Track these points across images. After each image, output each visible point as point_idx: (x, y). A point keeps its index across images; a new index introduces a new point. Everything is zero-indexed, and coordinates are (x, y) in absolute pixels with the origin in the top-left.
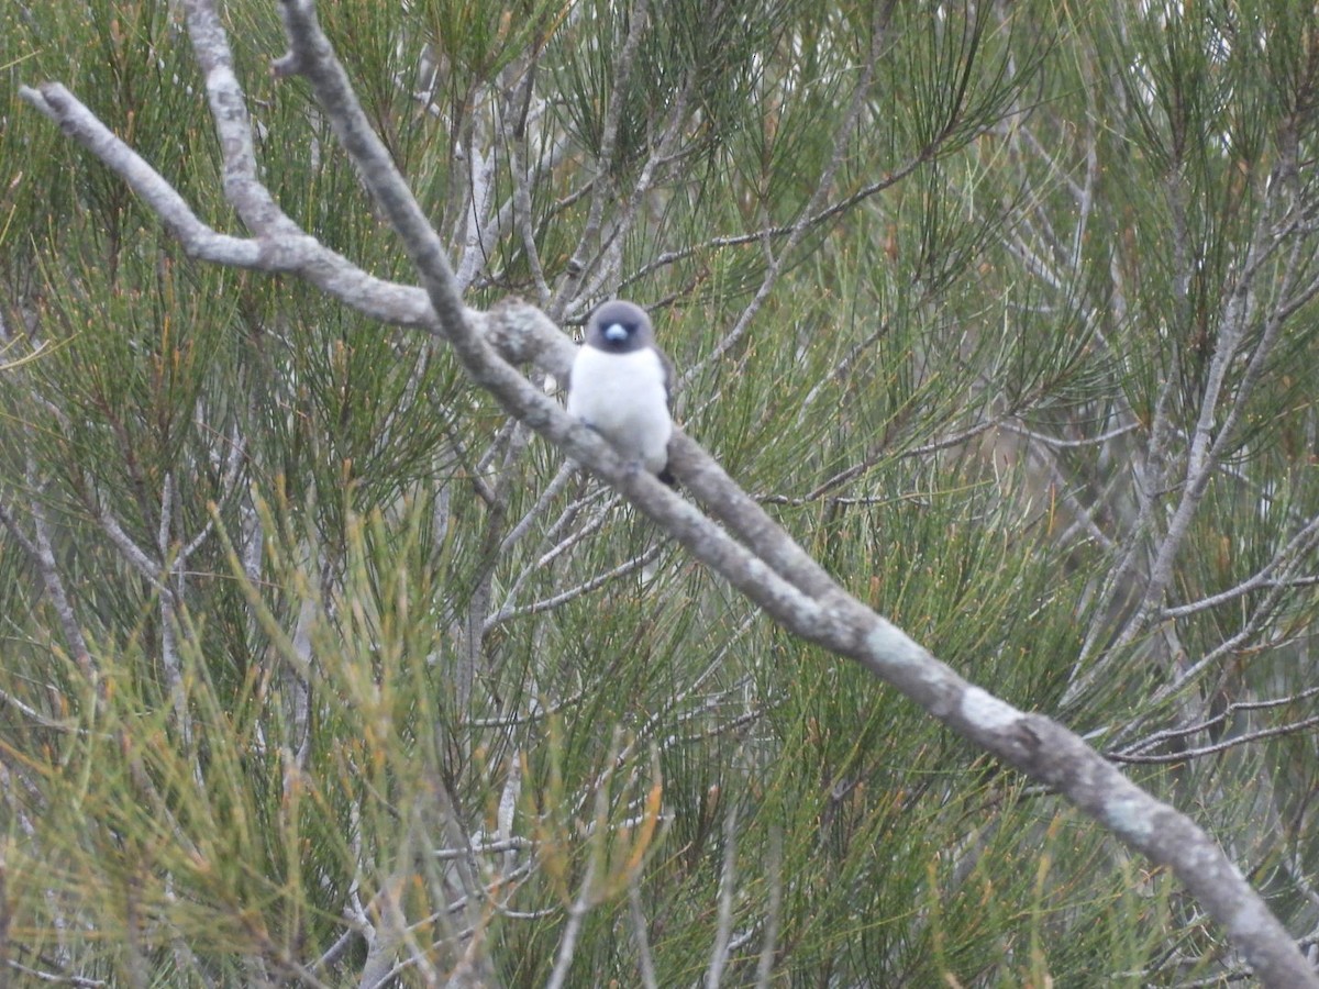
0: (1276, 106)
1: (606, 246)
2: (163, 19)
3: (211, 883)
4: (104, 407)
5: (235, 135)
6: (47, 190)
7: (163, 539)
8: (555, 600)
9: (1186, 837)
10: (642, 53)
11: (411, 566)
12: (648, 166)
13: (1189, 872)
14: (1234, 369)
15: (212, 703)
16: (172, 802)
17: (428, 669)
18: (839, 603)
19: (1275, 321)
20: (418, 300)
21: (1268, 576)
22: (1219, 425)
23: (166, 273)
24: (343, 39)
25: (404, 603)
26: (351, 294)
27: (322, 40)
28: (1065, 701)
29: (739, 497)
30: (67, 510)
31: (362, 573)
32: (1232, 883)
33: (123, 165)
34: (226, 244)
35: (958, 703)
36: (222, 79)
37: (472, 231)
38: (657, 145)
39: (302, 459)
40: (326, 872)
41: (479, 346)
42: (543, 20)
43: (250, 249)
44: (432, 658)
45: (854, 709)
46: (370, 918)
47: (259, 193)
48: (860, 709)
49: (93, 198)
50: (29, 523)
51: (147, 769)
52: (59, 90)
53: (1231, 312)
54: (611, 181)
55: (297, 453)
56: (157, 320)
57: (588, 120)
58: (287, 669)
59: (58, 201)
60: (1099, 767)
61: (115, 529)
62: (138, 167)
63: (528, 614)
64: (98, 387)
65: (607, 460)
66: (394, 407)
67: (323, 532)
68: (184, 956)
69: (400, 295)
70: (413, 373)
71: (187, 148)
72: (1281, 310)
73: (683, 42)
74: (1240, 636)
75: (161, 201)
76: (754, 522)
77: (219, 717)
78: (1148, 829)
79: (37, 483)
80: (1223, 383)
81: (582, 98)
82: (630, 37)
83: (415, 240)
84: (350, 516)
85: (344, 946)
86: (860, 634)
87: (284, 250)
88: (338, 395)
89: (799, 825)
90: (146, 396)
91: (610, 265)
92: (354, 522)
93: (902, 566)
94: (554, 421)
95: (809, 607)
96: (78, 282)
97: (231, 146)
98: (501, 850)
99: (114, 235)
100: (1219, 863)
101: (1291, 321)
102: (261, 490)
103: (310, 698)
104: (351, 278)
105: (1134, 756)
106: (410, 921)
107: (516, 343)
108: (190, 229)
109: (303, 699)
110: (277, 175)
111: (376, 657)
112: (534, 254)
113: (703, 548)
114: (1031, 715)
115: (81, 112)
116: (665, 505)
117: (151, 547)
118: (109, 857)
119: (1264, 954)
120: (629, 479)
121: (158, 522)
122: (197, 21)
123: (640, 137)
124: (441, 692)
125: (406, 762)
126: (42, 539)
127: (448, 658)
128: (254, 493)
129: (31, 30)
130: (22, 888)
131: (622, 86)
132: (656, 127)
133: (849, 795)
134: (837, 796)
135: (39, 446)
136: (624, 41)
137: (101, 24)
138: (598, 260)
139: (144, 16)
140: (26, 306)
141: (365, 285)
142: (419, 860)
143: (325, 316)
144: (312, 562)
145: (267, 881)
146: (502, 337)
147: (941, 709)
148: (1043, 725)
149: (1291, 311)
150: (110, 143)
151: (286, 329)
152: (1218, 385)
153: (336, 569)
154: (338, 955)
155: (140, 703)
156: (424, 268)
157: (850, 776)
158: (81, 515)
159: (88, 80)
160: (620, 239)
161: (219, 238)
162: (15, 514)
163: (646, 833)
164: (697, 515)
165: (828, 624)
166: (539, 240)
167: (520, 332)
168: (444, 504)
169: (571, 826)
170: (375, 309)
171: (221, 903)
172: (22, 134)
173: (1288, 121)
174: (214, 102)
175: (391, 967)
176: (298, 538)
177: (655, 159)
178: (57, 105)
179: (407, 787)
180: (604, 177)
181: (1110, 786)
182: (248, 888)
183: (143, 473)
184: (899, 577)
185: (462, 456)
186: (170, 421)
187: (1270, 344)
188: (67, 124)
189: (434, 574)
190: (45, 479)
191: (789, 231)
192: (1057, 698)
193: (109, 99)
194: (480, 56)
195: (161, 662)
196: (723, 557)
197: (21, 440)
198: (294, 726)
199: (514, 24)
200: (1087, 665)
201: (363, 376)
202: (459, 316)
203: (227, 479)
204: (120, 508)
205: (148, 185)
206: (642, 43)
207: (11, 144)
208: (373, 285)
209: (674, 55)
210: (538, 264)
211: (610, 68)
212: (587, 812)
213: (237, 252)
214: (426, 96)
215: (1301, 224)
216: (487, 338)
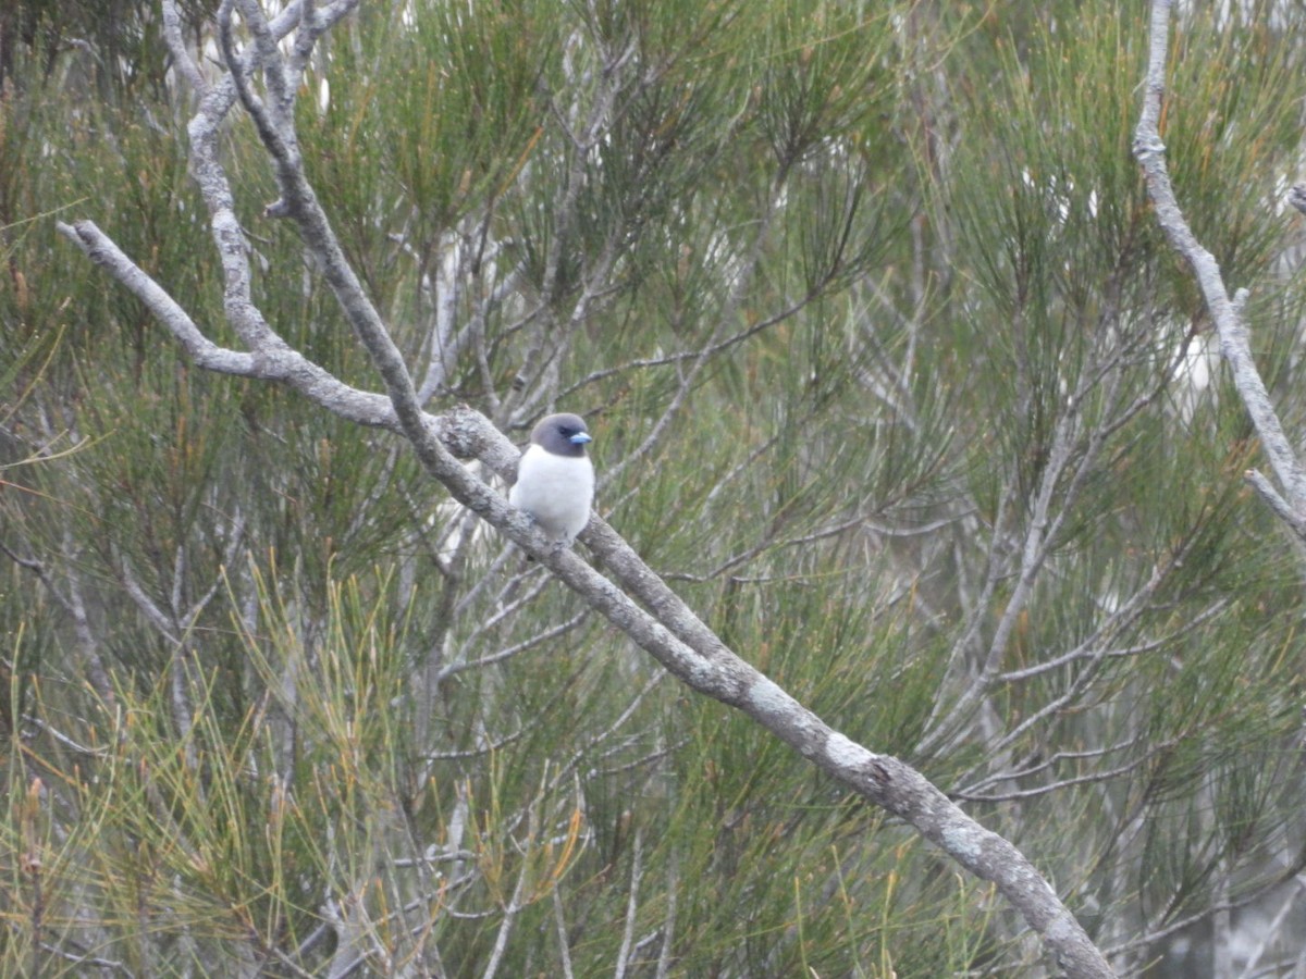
0: (1103, 261)
1: (546, 365)
2: (183, 170)
3: (208, 881)
4: (129, 490)
5: (234, 266)
6: (85, 308)
7: (175, 600)
8: (500, 654)
9: (1009, 858)
10: (578, 206)
11: (379, 626)
12: (582, 300)
13: (1010, 887)
14: (1064, 478)
15: (215, 735)
16: (178, 815)
17: (391, 710)
18: (727, 661)
19: (1099, 439)
20: (384, 405)
21: (1089, 648)
22: (1049, 524)
23: (181, 379)
24: (331, 190)
25: (373, 655)
26: (328, 399)
27: (308, 189)
28: (919, 748)
29: (645, 572)
30: (97, 574)
31: (339, 629)
32: (1045, 897)
33: (141, 289)
34: (225, 356)
35: (823, 745)
36: (224, 220)
37: (436, 350)
38: (589, 282)
39: (292, 535)
40: (306, 878)
41: (432, 443)
42: (497, 178)
43: (246, 360)
44: (395, 701)
45: (744, 753)
46: (340, 914)
47: (254, 314)
48: (749, 754)
49: (123, 316)
50: (65, 585)
51: (160, 788)
52: (90, 226)
53: (1062, 430)
54: (551, 311)
55: (287, 532)
56: (173, 418)
57: (533, 261)
58: (276, 709)
59: (94, 318)
60: (938, 800)
61: (136, 590)
62: (154, 291)
63: (475, 667)
64: (124, 474)
65: (537, 538)
66: (369, 495)
67: (307, 596)
68: (187, 943)
69: (369, 400)
70: (384, 467)
71: (201, 279)
72: (1103, 430)
73: (613, 199)
74: (1064, 699)
75: (172, 319)
76: (658, 593)
77: (219, 745)
78: (978, 851)
79: (72, 551)
80: (1055, 488)
81: (529, 242)
82: (569, 194)
83: (382, 356)
84: (331, 583)
85: (319, 938)
86: (743, 686)
87: (273, 362)
88: (323, 485)
89: (696, 848)
90: (163, 482)
91: (549, 381)
92: (333, 589)
93: (787, 634)
94: (494, 506)
95: (701, 664)
96: (109, 386)
97: (231, 275)
98: (449, 861)
99: (139, 348)
100: (1035, 880)
101: (1112, 439)
102: (257, 560)
103: (294, 733)
104: (327, 385)
105: (974, 795)
106: (372, 917)
107: (463, 441)
108: (197, 343)
109: (289, 731)
110: (275, 301)
111: (349, 700)
112: (485, 370)
113: (614, 614)
114: (883, 756)
115: (108, 245)
116: (585, 577)
117: (165, 605)
118: (126, 857)
119: (1070, 956)
120: (555, 555)
121: (171, 584)
122: (205, 172)
123: (575, 275)
124: (401, 732)
125: (371, 786)
126: (75, 597)
127: (409, 703)
128: (251, 561)
129: (75, 177)
130: (55, 883)
131: (561, 233)
132: (589, 269)
133: (739, 823)
134: (729, 824)
135: (76, 522)
136: (564, 196)
137: (131, 174)
138: (539, 376)
139: (167, 167)
140: (66, 405)
141: (339, 392)
142: (381, 867)
143: (312, 417)
144: (298, 621)
145: (255, 883)
146: (451, 436)
147: (808, 750)
148: (892, 765)
149: (1113, 430)
150: (131, 271)
151: (281, 428)
152: (1050, 491)
153: (318, 628)
154: (314, 944)
155: (156, 735)
156: (389, 378)
157: (740, 807)
158: (108, 579)
159: (120, 219)
160: (557, 359)
161: (220, 351)
162: (55, 576)
163: (570, 849)
164: (612, 587)
165: (717, 678)
166: (491, 359)
167: (467, 432)
168: (408, 576)
169: (507, 842)
170: (347, 411)
171: (216, 899)
172: (65, 262)
173: (1113, 274)
174: (218, 238)
175: (357, 954)
176: (286, 602)
177: (588, 293)
178: (88, 239)
179: (373, 806)
180: (545, 308)
181: (947, 816)
182: (239, 886)
183: (158, 544)
184: (784, 645)
185: (423, 535)
186: (183, 502)
187: (1093, 458)
188: (96, 255)
189: (399, 634)
190: (79, 548)
191: (697, 356)
192: (912, 745)
193: (137, 235)
194: (444, 206)
195: (172, 702)
196: (631, 621)
197: (59, 515)
198: (281, 755)
199: (473, 180)
200: (938, 720)
201: (343, 470)
202: (417, 419)
203: (229, 550)
204: (141, 572)
205: (162, 306)
206: (579, 198)
207: (56, 271)
208: (345, 391)
209: (605, 209)
210: (489, 379)
211: (552, 218)
212: (521, 831)
213: (235, 363)
214: (400, 237)
215: (1122, 360)
216: (440, 438)
